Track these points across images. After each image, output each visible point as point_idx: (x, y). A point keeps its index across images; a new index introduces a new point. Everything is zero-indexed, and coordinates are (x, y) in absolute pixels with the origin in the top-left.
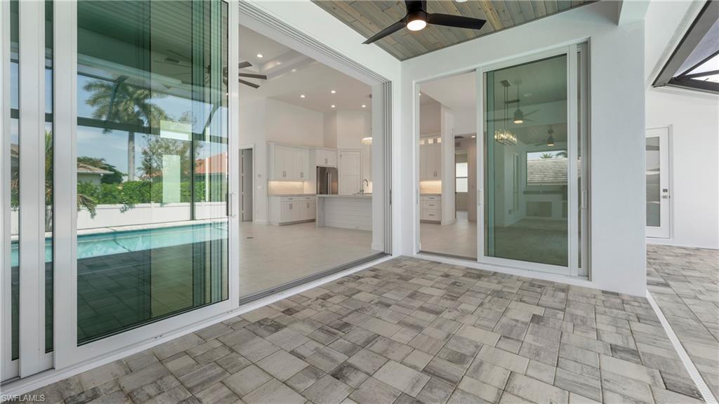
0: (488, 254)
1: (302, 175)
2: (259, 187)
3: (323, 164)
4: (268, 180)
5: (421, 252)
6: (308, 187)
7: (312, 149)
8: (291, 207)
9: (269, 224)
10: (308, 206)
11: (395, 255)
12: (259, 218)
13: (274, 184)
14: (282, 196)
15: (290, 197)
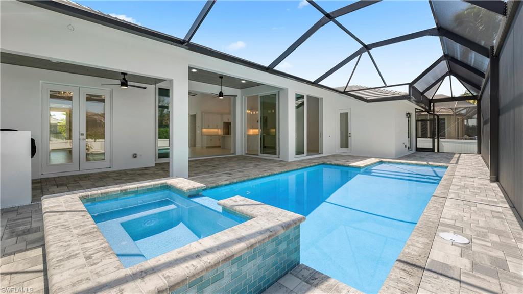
0: (261, 153)
1: (217, 126)
2: (198, 132)
3: (227, 121)
4: (202, 128)
5: (247, 154)
6: (220, 132)
7: (222, 114)
8: (211, 140)
9: (202, 147)
10: (219, 140)
11: (237, 155)
12: (198, 146)
13: (204, 130)
14: (207, 135)
15: (211, 136)
